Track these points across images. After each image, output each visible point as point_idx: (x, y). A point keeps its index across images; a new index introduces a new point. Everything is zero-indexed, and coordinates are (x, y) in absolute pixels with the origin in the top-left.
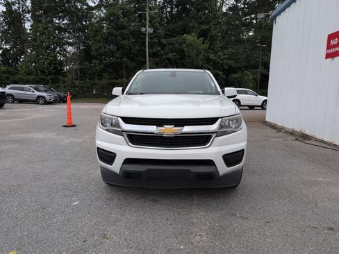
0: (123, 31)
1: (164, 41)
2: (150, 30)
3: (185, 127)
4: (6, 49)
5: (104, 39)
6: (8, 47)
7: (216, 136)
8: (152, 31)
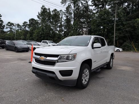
0: (105, 21)
1: (124, 23)
2: (116, 19)
3: (48, 57)
4: (65, 31)
5: (97, 25)
6: (66, 30)
7: (57, 62)
8: (117, 19)
